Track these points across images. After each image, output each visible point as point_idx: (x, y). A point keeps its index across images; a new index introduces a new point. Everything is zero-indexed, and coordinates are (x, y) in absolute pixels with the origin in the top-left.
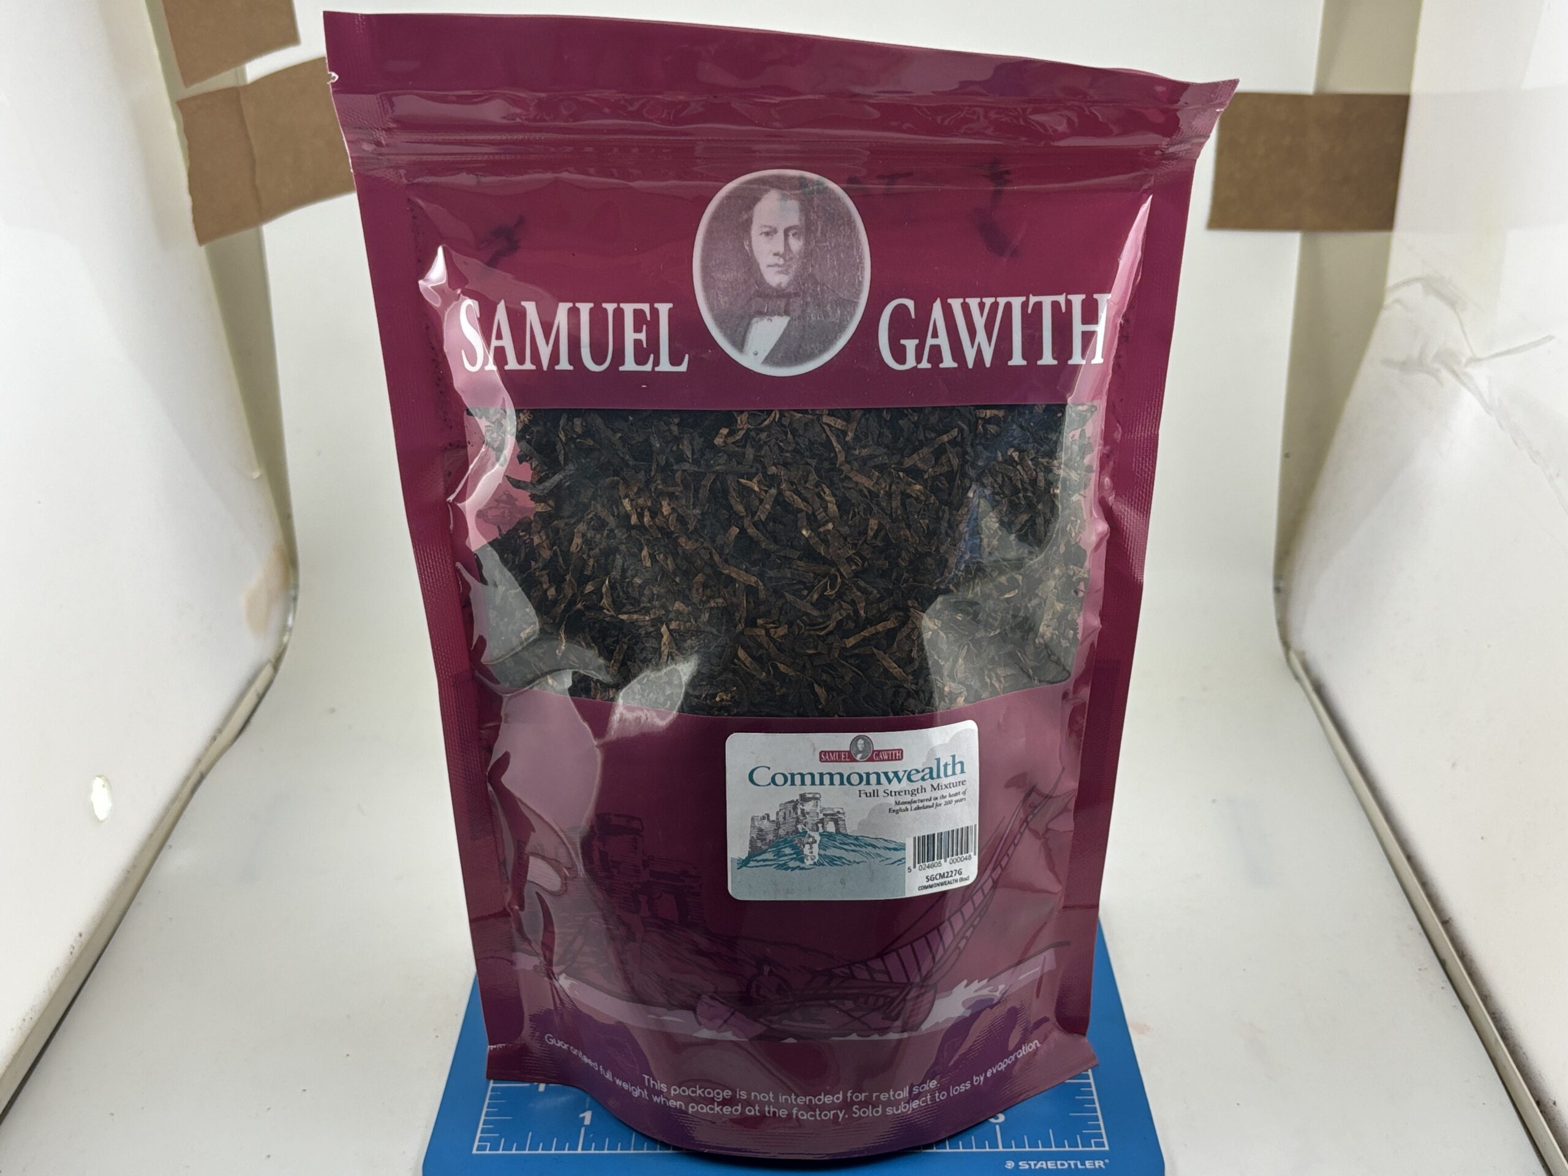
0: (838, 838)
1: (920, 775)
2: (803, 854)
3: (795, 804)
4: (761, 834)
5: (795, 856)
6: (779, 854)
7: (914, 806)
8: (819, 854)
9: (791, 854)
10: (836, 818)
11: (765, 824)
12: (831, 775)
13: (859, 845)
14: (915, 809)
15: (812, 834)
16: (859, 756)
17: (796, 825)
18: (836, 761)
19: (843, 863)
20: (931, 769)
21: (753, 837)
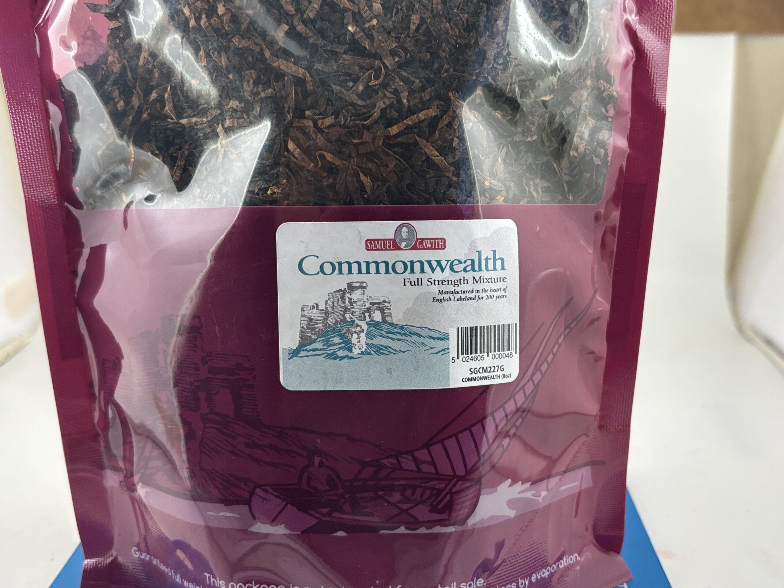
0: (384, 326)
1: (463, 266)
2: (351, 343)
3: (343, 293)
4: (310, 322)
5: (343, 345)
6: (328, 343)
7: (457, 296)
8: (367, 344)
9: (339, 344)
10: (382, 307)
11: (315, 314)
12: (377, 264)
13: (404, 334)
14: (458, 300)
15: (359, 323)
16: (403, 245)
17: (344, 314)
18: (382, 250)
19: (389, 352)
20: (473, 261)
21: (303, 327)
